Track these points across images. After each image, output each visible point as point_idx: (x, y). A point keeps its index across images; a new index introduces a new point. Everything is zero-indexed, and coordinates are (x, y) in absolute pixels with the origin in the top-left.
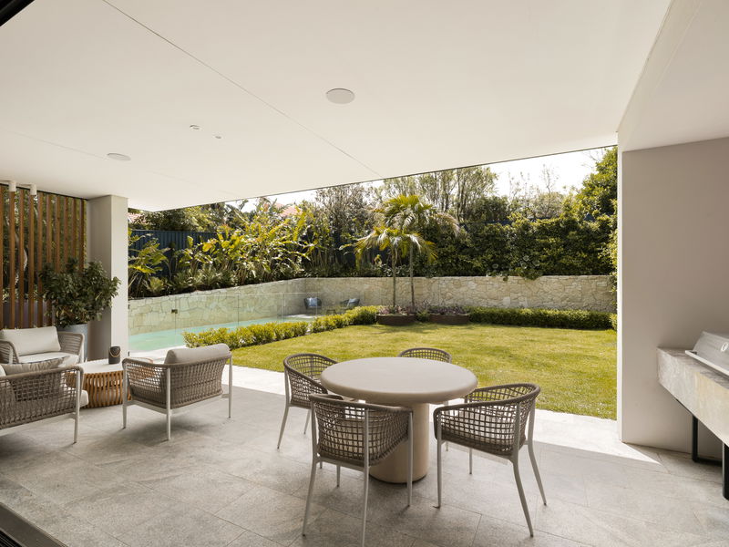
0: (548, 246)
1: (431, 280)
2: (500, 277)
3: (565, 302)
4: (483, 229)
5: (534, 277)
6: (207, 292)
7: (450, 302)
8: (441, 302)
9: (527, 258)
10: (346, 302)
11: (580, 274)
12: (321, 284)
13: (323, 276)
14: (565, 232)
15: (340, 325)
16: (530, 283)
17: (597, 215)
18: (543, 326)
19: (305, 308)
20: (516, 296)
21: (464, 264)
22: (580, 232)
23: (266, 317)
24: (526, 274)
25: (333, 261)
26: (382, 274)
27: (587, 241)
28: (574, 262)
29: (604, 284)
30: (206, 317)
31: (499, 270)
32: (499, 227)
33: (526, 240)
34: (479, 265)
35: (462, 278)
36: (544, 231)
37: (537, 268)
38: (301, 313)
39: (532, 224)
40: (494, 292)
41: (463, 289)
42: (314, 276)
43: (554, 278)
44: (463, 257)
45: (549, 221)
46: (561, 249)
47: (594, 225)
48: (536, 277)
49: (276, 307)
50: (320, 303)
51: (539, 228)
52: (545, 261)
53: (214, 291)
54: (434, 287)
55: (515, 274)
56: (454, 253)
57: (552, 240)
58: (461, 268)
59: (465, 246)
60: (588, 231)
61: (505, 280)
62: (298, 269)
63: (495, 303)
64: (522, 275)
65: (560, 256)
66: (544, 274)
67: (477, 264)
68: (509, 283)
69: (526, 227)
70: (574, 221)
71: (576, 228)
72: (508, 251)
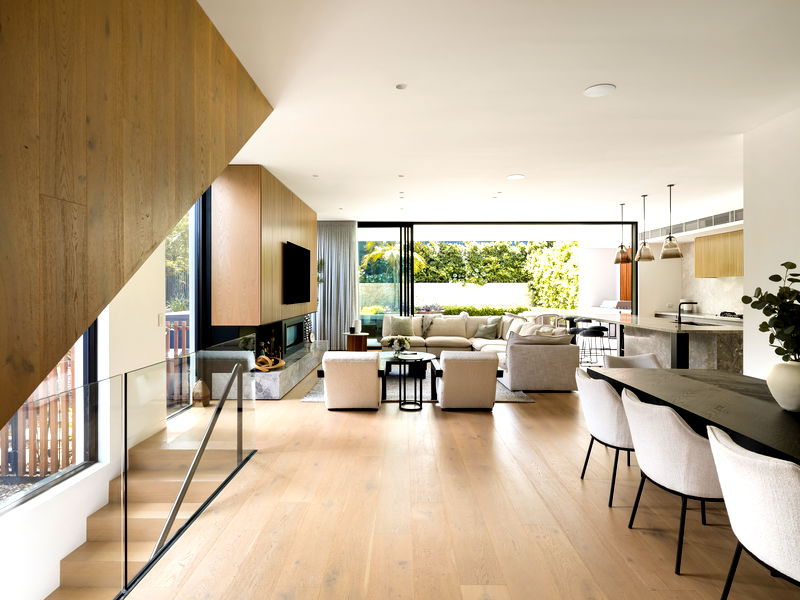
0: (490, 262)
2: (459, 283)
5: (482, 284)
9: (477, 270)
11: (509, 282)
14: (500, 253)
16: (480, 288)
21: (432, 272)
22: (510, 254)
24: (477, 282)
27: (514, 260)
28: (507, 274)
29: (524, 288)
31: (458, 279)
33: (475, 259)
34: (444, 274)
35: (431, 284)
36: (488, 252)
37: (484, 278)
39: (479, 246)
43: (494, 285)
44: (433, 269)
45: (489, 245)
46: (498, 265)
47: (517, 250)
48: (484, 283)
51: (483, 249)
52: (488, 272)
55: (470, 282)
57: (493, 258)
58: (430, 276)
59: (433, 259)
60: (514, 253)
61: (463, 285)
64: (475, 282)
65: (497, 269)
66: (489, 282)
67: (443, 273)
68: (466, 288)
69: (475, 248)
70: (505, 246)
71: (506, 251)
72: (463, 265)
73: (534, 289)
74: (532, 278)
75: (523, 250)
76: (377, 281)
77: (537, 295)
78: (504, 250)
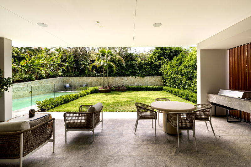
0: (146, 68)
1: (113, 78)
2: (134, 77)
3: (151, 84)
4: (129, 62)
5: (143, 77)
6: (22, 83)
7: (119, 85)
8: (116, 84)
9: (141, 71)
10: (82, 86)
11: (154, 76)
12: (70, 79)
13: (72, 76)
15: (88, 94)
16: (142, 79)
17: (157, 60)
18: (147, 90)
19: (65, 88)
20: (138, 82)
21: (123, 72)
22: (154, 65)
23: (48, 93)
24: (141, 76)
25: (75, 70)
26: (96, 76)
27: (156, 67)
28: (153, 73)
29: (160, 79)
30: (22, 94)
31: (133, 75)
32: (134, 62)
33: (141, 66)
34: (128, 73)
35: (123, 77)
36: (145, 64)
37: (144, 74)
38: (63, 90)
39: (142, 62)
40: (132, 81)
41: (123, 81)
42: (67, 76)
43: (148, 77)
45: (146, 61)
46: (150, 69)
47: (157, 63)
48: (144, 77)
49: (52, 89)
50: (71, 86)
51: (144, 63)
52: (146, 72)
53: (25, 83)
54: (114, 80)
55: (138, 76)
56: (120, 69)
57: (148, 67)
58: (122, 74)
59: (123, 67)
60: (156, 64)
61: (136, 78)
62: (60, 73)
63: (133, 84)
64: (140, 76)
65: (149, 71)
66: (146, 76)
68: (137, 78)
69: (141, 63)
70: (153, 62)
71: (153, 64)
72: (136, 69)
73: (164, 79)
74: (163, 75)
75: (160, 63)
76: (100, 76)
77: (165, 81)
78: (152, 63)
